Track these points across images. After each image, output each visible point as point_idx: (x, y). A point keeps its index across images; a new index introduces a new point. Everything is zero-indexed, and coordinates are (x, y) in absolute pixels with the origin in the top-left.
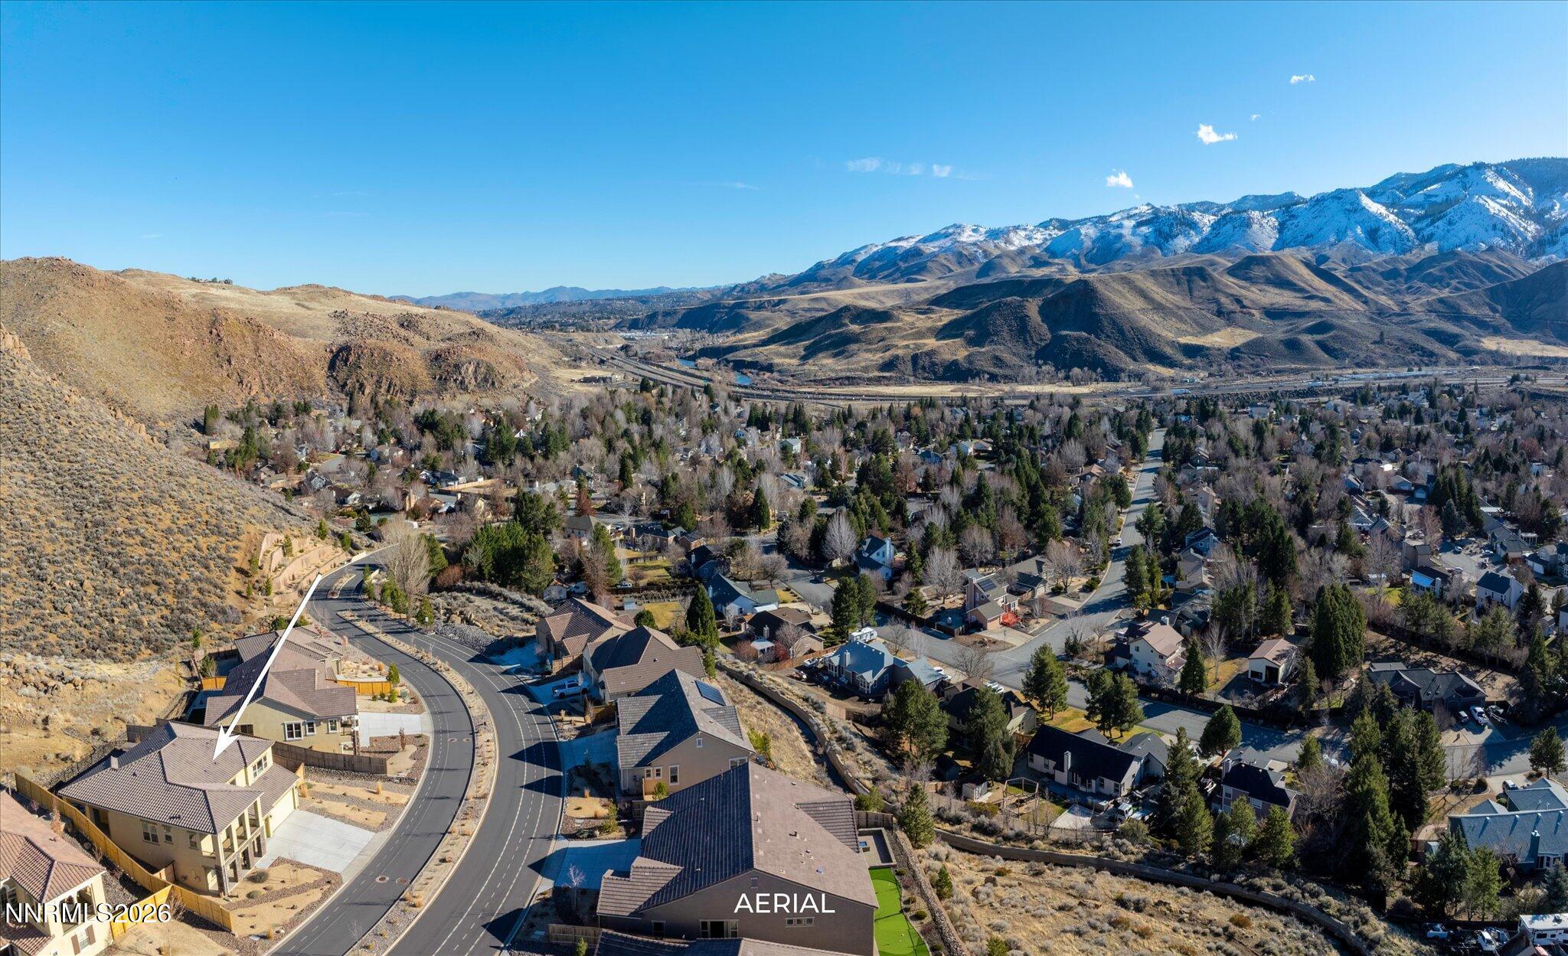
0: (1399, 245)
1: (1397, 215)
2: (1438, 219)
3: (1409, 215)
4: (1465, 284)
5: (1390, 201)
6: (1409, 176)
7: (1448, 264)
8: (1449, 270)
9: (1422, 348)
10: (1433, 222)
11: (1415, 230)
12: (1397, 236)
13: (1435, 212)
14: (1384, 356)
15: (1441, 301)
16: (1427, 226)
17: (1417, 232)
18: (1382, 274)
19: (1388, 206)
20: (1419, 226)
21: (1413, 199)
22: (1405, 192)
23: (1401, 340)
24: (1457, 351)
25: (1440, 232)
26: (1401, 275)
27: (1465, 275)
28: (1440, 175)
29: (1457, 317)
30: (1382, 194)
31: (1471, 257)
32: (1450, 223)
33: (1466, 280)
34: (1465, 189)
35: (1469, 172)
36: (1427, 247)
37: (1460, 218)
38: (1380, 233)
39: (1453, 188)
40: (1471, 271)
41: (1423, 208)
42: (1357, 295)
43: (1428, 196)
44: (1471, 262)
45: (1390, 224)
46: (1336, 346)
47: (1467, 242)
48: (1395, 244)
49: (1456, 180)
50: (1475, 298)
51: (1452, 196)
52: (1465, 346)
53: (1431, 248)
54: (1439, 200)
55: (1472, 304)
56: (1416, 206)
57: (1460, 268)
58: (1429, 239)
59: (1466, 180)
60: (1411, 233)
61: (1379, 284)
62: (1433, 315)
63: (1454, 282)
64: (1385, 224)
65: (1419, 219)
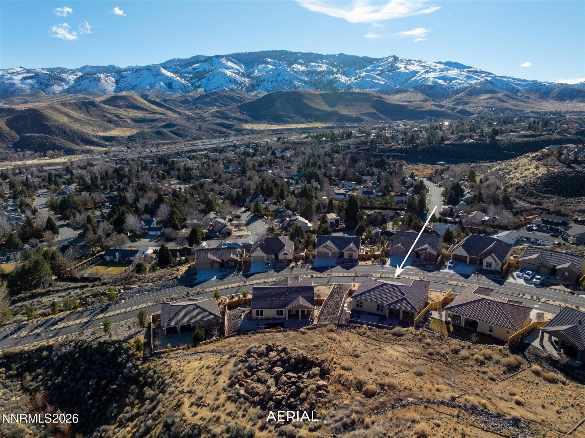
0: (184, 89)
1: (180, 77)
2: (202, 79)
3: (187, 77)
4: (223, 104)
5: (175, 71)
6: (180, 60)
7: (214, 97)
8: (215, 99)
9: (219, 131)
10: (199, 80)
11: (190, 83)
12: (183, 86)
13: (200, 75)
14: (203, 135)
15: (217, 112)
16: (197, 81)
17: (192, 84)
18: (180, 102)
19: (174, 73)
20: (192, 81)
21: (187, 70)
22: (182, 67)
23: (207, 128)
24: (234, 130)
25: (204, 84)
26: (190, 102)
27: (222, 100)
28: (196, 60)
29: (227, 117)
30: (170, 68)
31: (224, 94)
32: (208, 80)
33: (223, 103)
34: (213, 66)
35: (213, 59)
36: (199, 90)
37: (214, 78)
38: (173, 85)
39: (207, 66)
40: (225, 99)
41: (193, 74)
42: (175, 112)
43: (194, 69)
44: (225, 96)
45: (178, 81)
46: (181, 132)
47: (218, 87)
48: (182, 89)
49: (207, 62)
50: (233, 110)
51: (206, 69)
52: (237, 128)
53: (201, 90)
54: (200, 70)
55: (232, 112)
56: (189, 73)
57: (220, 98)
58: (199, 86)
59: (212, 62)
60: (189, 84)
61: (181, 106)
62: (215, 118)
63: (218, 104)
64: (175, 81)
65: (192, 79)
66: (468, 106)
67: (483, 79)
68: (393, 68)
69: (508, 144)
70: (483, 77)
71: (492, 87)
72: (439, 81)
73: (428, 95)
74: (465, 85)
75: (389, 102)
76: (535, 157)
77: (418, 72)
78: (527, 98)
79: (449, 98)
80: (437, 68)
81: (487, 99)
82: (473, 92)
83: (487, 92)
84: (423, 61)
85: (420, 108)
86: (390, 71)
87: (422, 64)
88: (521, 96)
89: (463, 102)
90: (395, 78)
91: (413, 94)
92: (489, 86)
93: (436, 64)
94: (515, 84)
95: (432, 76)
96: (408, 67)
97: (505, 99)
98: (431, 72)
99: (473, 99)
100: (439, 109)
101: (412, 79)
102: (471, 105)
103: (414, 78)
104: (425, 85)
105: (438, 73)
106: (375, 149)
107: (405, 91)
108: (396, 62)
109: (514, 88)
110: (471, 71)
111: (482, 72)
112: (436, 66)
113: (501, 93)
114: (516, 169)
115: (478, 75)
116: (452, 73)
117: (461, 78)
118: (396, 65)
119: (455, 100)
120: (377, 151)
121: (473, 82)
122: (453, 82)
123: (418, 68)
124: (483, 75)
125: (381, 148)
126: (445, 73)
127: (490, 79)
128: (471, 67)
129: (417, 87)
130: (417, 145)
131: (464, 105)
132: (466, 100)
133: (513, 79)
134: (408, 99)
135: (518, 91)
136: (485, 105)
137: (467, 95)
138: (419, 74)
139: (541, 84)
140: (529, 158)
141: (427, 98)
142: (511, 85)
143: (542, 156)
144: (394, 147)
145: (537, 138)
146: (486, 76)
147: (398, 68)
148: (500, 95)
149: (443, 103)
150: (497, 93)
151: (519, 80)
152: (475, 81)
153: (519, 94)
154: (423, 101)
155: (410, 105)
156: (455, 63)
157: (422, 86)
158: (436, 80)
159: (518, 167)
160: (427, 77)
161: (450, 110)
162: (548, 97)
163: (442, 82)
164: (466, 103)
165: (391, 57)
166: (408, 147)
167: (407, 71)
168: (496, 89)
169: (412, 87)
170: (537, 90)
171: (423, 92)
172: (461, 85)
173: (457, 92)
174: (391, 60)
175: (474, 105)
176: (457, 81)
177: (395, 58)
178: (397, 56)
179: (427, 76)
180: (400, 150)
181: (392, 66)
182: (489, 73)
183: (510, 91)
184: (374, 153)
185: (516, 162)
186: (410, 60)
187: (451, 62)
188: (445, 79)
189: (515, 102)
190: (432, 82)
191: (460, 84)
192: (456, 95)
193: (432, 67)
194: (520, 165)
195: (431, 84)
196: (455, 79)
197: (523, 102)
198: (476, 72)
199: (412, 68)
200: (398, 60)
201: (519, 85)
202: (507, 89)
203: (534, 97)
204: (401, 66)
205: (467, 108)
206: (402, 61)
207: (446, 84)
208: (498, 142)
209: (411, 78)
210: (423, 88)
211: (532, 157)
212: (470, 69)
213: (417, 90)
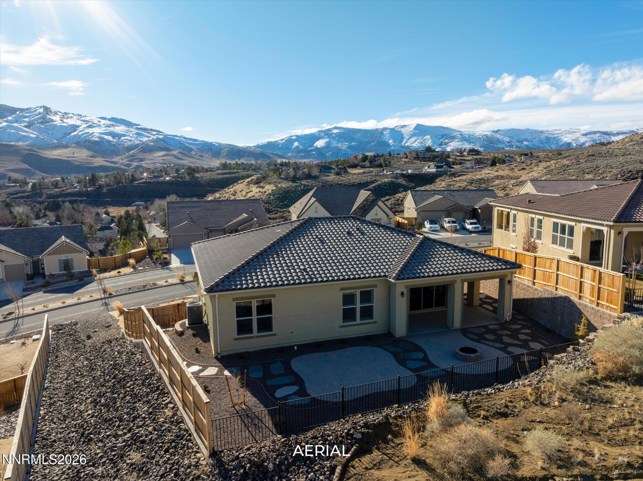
66: (144, 162)
67: (155, 137)
68: (44, 120)
69: (210, 181)
70: (154, 135)
71: (165, 145)
72: (106, 137)
73: (96, 151)
74: (137, 142)
75: (47, 156)
76: (251, 181)
77: (78, 126)
78: (202, 156)
79: (120, 155)
80: (101, 123)
81: (163, 156)
82: (147, 149)
83: (162, 149)
84: (83, 115)
85: (89, 163)
86: (42, 123)
87: (82, 119)
88: (195, 155)
89: (138, 158)
90: (50, 132)
91: (76, 150)
92: (162, 144)
93: (100, 120)
94: (187, 143)
95: (96, 131)
96: (65, 120)
97: (180, 157)
98: (94, 127)
99: (147, 156)
100: (113, 165)
101: (73, 134)
102: (147, 162)
103: (75, 133)
104: (90, 141)
105: (105, 129)
106: (40, 195)
107: (66, 147)
108: (48, 114)
109: (187, 147)
110: (140, 128)
111: (151, 130)
112: (99, 122)
113: (175, 150)
114: (234, 195)
115: (149, 133)
116: (120, 129)
117: (131, 135)
118: (48, 117)
119: (128, 157)
120: (44, 197)
121: (145, 139)
122: (123, 138)
123: (78, 123)
124: (154, 133)
125: (48, 193)
126: (112, 129)
127: (162, 137)
128: (139, 125)
129: (80, 142)
130: (101, 187)
131: (139, 161)
132: (141, 156)
133: (185, 138)
134: (72, 155)
135: (191, 150)
136: (162, 161)
137: (141, 151)
138: (81, 128)
139: (211, 144)
140: (245, 183)
141: (95, 154)
142: (184, 144)
143: (258, 179)
144: (69, 191)
145: (237, 174)
146: (157, 134)
147: (52, 121)
148: (175, 153)
149: (115, 159)
150: (171, 150)
151: (191, 139)
152: (147, 139)
153: (193, 153)
154: (91, 157)
155: (75, 161)
156: (121, 119)
157: (85, 141)
158: (102, 136)
159: (236, 192)
160: (91, 132)
161: (125, 166)
162: (219, 156)
163: (110, 138)
164: (142, 160)
165: (41, 107)
166: (89, 189)
167: (64, 124)
168: (171, 148)
169: (74, 143)
170: (208, 150)
171: (89, 149)
172: (132, 142)
173: (129, 149)
174: (41, 110)
175: (150, 162)
176: (127, 138)
177: (47, 110)
178: (48, 107)
179: (90, 131)
180: (79, 194)
181: (44, 118)
182: (159, 132)
183: (183, 150)
184: (40, 200)
185: (232, 190)
186: (66, 113)
187: (117, 118)
188: (113, 135)
189: (191, 160)
190: (98, 137)
191: (130, 141)
192: (128, 152)
193: (95, 122)
194: (238, 191)
195: (97, 139)
196: (124, 136)
197: (199, 159)
198: (145, 130)
199: (71, 122)
200: (51, 111)
201: (191, 144)
202: (180, 148)
203: (206, 155)
204: (57, 118)
205: (143, 164)
206: (56, 113)
207: (115, 140)
208: (199, 179)
209: (71, 133)
210: (88, 144)
211: (248, 182)
212: (139, 127)
213: (81, 146)
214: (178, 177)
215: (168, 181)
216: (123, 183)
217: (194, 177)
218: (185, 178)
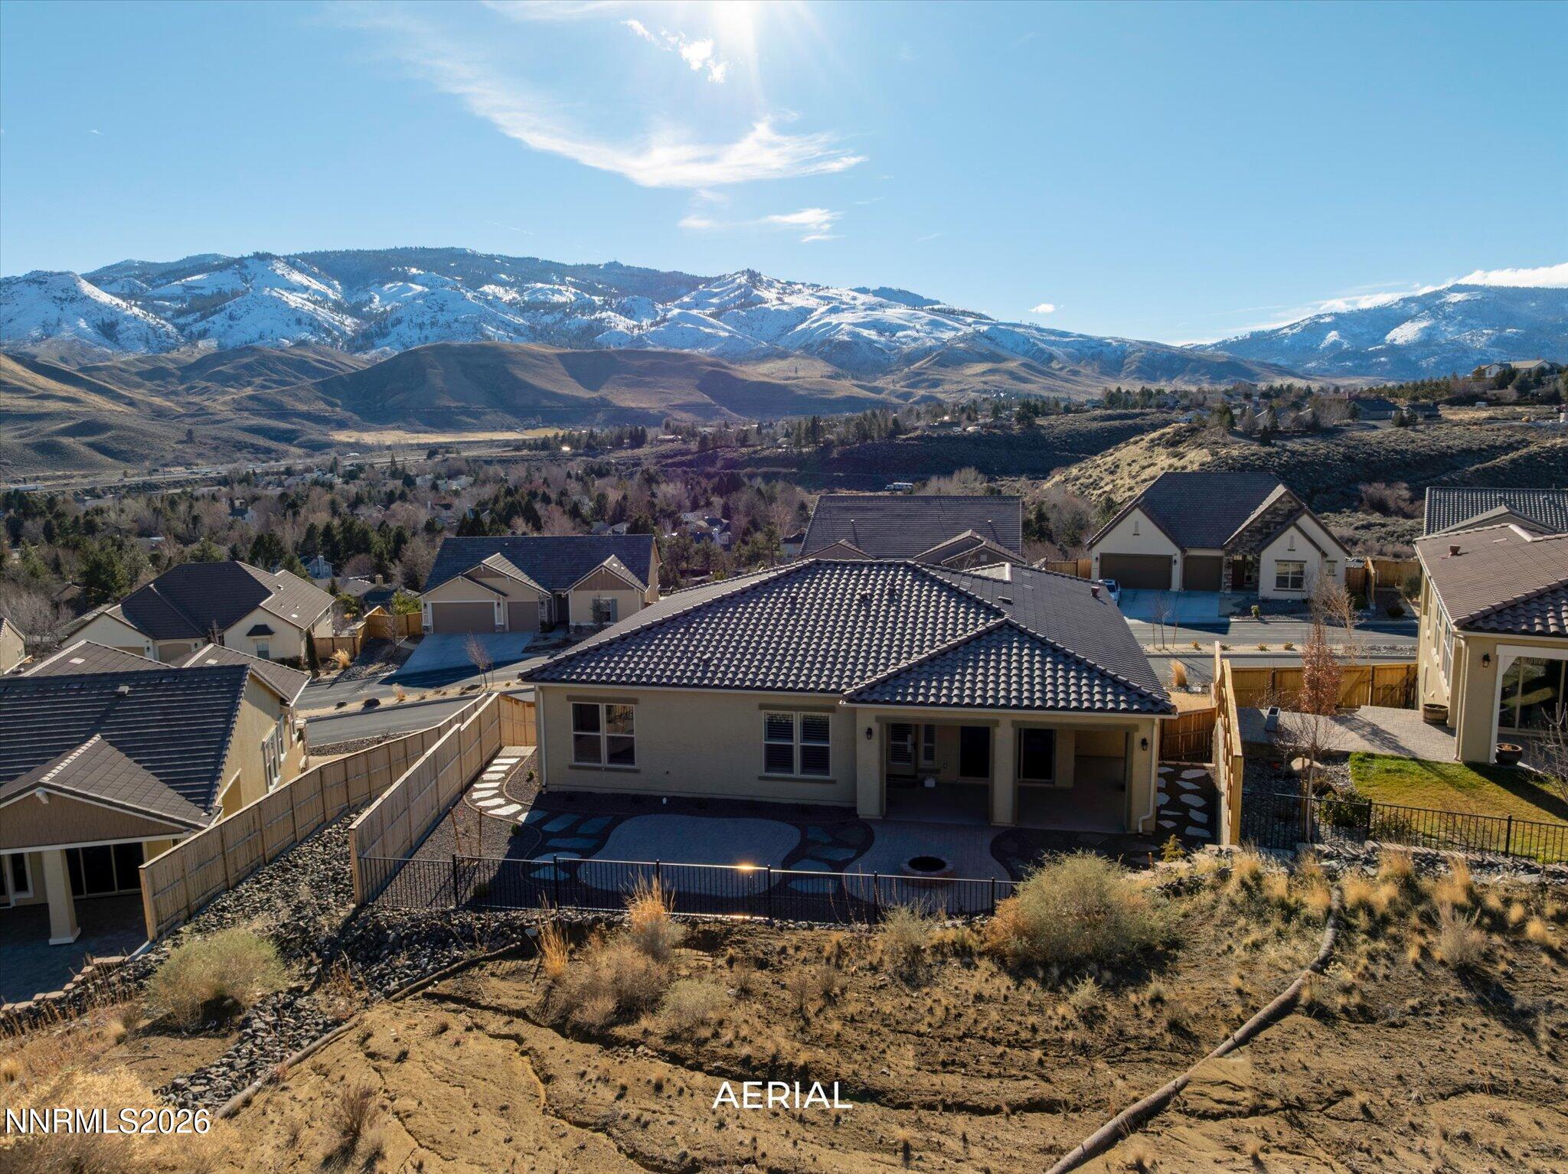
0: (154, 343)
1: (142, 307)
2: (212, 314)
3: (164, 309)
4: (275, 382)
5: (126, 291)
6: (144, 266)
7: (246, 360)
8: (247, 367)
9: (253, 446)
10: (203, 317)
11: (176, 325)
12: (150, 332)
13: (206, 305)
14: (200, 455)
15: (251, 398)
16: (196, 321)
17: (181, 328)
18: (139, 374)
19: (124, 298)
20: (181, 321)
21: (164, 290)
22: (149, 282)
23: (215, 438)
24: (300, 446)
25: (217, 328)
26: (172, 375)
27: (271, 370)
28: (199, 265)
29: (282, 413)
30: (111, 283)
31: (278, 353)
32: (231, 317)
33: (275, 377)
34: (246, 281)
35: (248, 263)
36: (201, 344)
37: (248, 312)
38: (120, 327)
39: (228, 281)
40: (280, 367)
41: (183, 301)
42: (116, 397)
43: (188, 288)
44: (279, 358)
45: (136, 317)
46: (123, 447)
47: (261, 337)
48: (147, 341)
49: (230, 271)
50: (302, 394)
51: (227, 288)
52: (310, 441)
53: (207, 346)
54: (207, 292)
55: (300, 400)
56: (171, 299)
57: (263, 365)
58: (203, 334)
59: (244, 271)
60: (169, 327)
61: (139, 386)
62: (246, 414)
63: (258, 381)
64: (126, 318)
65: (180, 313)
66: (939, 389)
67: (970, 330)
68: (748, 300)
69: (1069, 436)
70: (970, 325)
71: (992, 347)
72: (865, 333)
73: (841, 365)
74: (929, 343)
75: (745, 377)
76: (1160, 439)
77: (811, 311)
78: (1075, 373)
79: (891, 372)
80: (858, 302)
81: (983, 374)
82: (949, 358)
83: (982, 358)
84: (823, 285)
85: (823, 391)
86: (741, 306)
87: (821, 293)
88: (1061, 369)
89: (927, 380)
90: (756, 325)
91: (803, 362)
92: (985, 346)
93: (855, 294)
94: (1042, 341)
95: (846, 319)
96: (787, 299)
97: (1024, 374)
98: (843, 310)
99: (951, 374)
100: (872, 395)
101: (799, 328)
102: (946, 387)
103: (804, 326)
104: (831, 341)
105: (862, 314)
106: (712, 460)
107: (783, 356)
108: (755, 287)
109: (1042, 351)
110: (939, 310)
111: (964, 313)
112: (854, 299)
113: (1013, 360)
114: (1112, 473)
115: (957, 321)
116: (895, 313)
117: (918, 327)
118: (756, 292)
119: (907, 377)
120: (719, 464)
121: (947, 335)
122: (900, 334)
123: (812, 303)
124: (970, 320)
125: (728, 456)
126: (878, 314)
127: (985, 328)
128: (938, 303)
129: (811, 345)
130: (829, 445)
131: (929, 387)
132: (935, 374)
133: (1038, 329)
134: (793, 374)
135: (1051, 358)
136: (981, 386)
137: (935, 364)
138: (815, 315)
139: (1100, 343)
140: (1143, 444)
141: (840, 371)
142: (1035, 344)
143: (1177, 433)
144: (766, 453)
145: (1138, 421)
146: (975, 323)
147: (762, 301)
148: (1012, 365)
149: (879, 383)
150: (1005, 360)
151: (1052, 332)
152: (952, 334)
153: (1055, 365)
154: (830, 377)
155: (797, 386)
156: (900, 291)
157: (823, 343)
158: (858, 330)
159: (1117, 467)
160: (835, 322)
161: (898, 397)
162: (1119, 371)
163: (872, 334)
164: (936, 384)
165: (743, 273)
166: (805, 450)
167: (785, 308)
168: (1003, 353)
169: (800, 348)
170: (1093, 357)
171: (827, 359)
172: (919, 343)
173: (910, 358)
174: (743, 280)
175: (955, 387)
176: (909, 332)
177: (754, 277)
178: (757, 271)
179: (834, 319)
180: (784, 460)
181: (746, 295)
182: (980, 316)
183: (1033, 358)
184: (711, 470)
185: (1109, 459)
186: (789, 284)
187: (890, 290)
188: (880, 327)
189: (1050, 382)
190: (849, 333)
191: (915, 339)
192: (908, 366)
193: (845, 299)
194: (1123, 464)
195: (846, 338)
196: (903, 328)
197: (1067, 381)
198: (950, 313)
199: (797, 301)
200: (761, 281)
201: (1053, 343)
202: (1026, 354)
203: (1088, 371)
204: (770, 294)
205: (939, 393)
206: (770, 285)
207: (883, 339)
208: (1043, 432)
209: (795, 326)
210: (827, 349)
211: (1152, 441)
212: (936, 307)
213: (812, 354)
214: (995, 427)
215: (970, 435)
216: (872, 438)
217: (1031, 425)
218: (1010, 427)
